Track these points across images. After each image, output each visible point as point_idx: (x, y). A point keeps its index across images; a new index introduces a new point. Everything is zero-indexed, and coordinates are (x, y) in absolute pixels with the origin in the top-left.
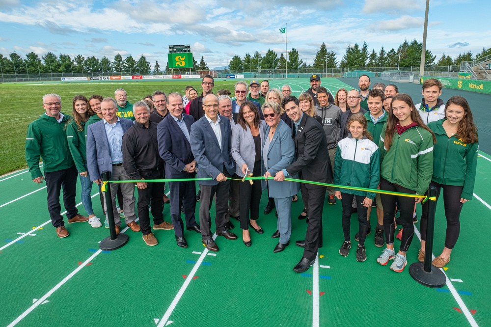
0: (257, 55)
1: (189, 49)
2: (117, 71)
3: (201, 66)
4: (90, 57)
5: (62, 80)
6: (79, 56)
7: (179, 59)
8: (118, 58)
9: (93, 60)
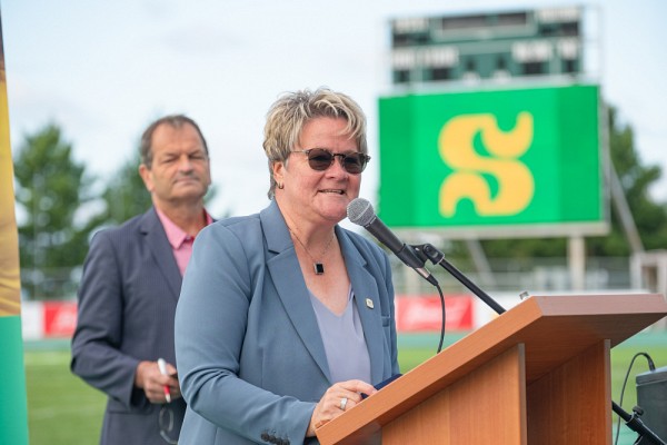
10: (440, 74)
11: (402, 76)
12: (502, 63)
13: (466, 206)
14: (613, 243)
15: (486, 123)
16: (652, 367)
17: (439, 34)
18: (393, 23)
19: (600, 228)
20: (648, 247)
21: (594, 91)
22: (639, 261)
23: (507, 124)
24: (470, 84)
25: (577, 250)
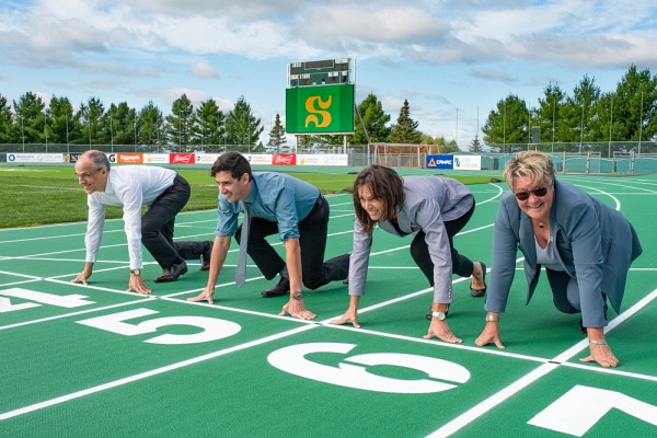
0: (586, 91)
1: (344, 73)
2: (177, 141)
3: (398, 128)
4: (117, 105)
5: (8, 160)
6: (93, 100)
7: (316, 105)
8: (182, 105)
9: (123, 112)
11: (293, 82)
12: (324, 78)
15: (318, 98)
21: (353, 86)
24: (314, 85)
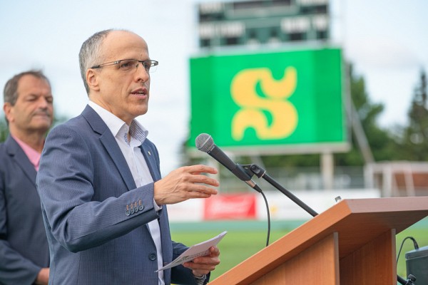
10: (231, 41)
11: (205, 43)
12: (275, 33)
13: (250, 132)
14: (352, 158)
15: (264, 74)
16: (417, 247)
17: (231, 13)
18: (199, 7)
19: (343, 146)
20: (378, 159)
21: (338, 53)
22: (370, 170)
23: (278, 75)
24: (252, 48)
25: (327, 163)
